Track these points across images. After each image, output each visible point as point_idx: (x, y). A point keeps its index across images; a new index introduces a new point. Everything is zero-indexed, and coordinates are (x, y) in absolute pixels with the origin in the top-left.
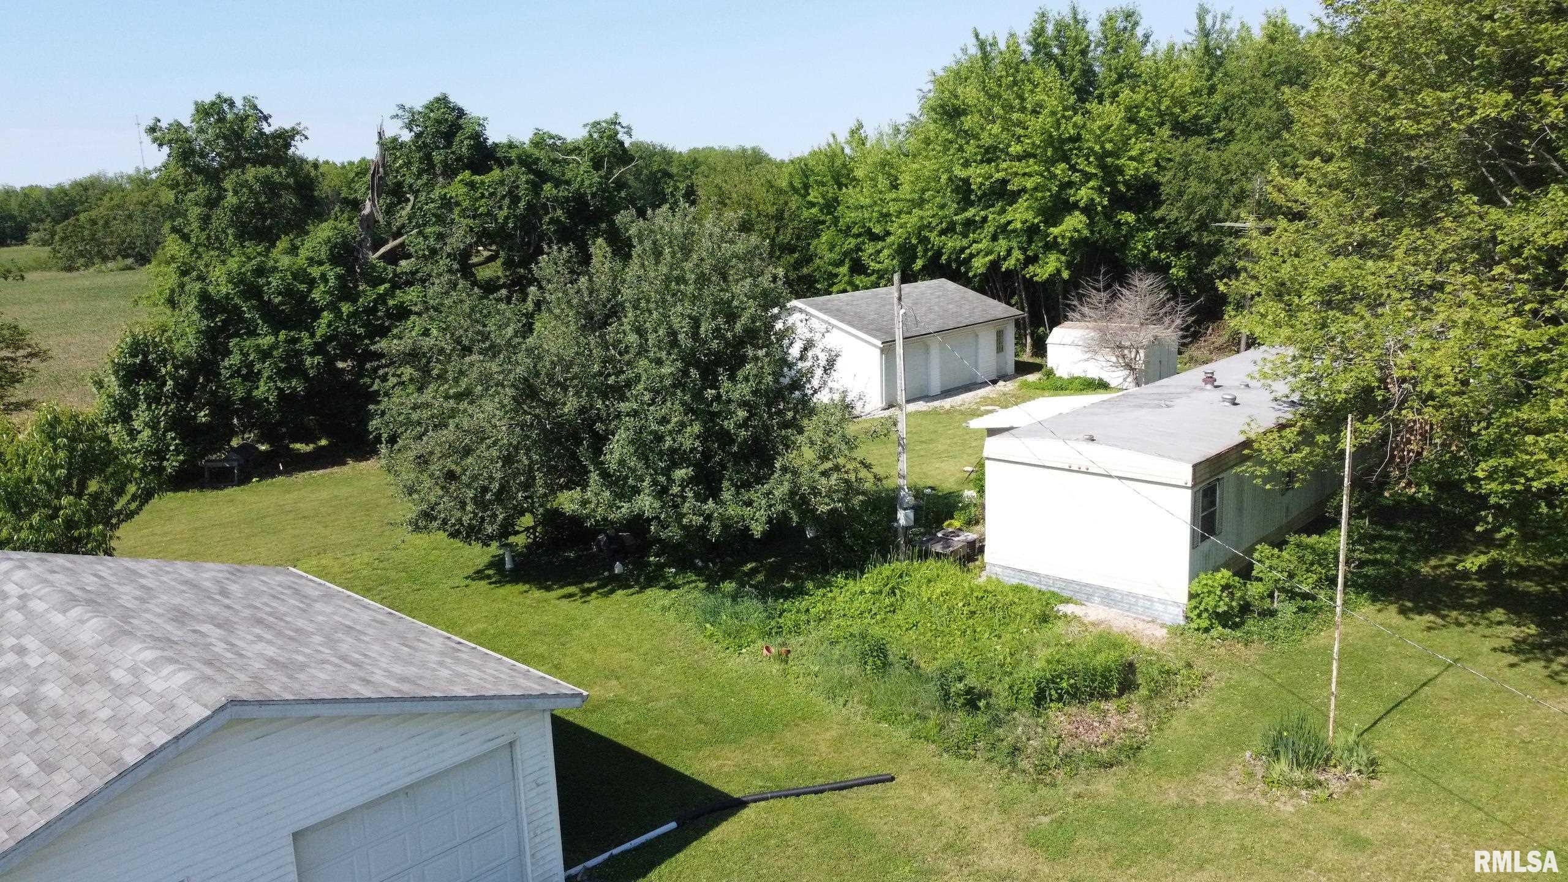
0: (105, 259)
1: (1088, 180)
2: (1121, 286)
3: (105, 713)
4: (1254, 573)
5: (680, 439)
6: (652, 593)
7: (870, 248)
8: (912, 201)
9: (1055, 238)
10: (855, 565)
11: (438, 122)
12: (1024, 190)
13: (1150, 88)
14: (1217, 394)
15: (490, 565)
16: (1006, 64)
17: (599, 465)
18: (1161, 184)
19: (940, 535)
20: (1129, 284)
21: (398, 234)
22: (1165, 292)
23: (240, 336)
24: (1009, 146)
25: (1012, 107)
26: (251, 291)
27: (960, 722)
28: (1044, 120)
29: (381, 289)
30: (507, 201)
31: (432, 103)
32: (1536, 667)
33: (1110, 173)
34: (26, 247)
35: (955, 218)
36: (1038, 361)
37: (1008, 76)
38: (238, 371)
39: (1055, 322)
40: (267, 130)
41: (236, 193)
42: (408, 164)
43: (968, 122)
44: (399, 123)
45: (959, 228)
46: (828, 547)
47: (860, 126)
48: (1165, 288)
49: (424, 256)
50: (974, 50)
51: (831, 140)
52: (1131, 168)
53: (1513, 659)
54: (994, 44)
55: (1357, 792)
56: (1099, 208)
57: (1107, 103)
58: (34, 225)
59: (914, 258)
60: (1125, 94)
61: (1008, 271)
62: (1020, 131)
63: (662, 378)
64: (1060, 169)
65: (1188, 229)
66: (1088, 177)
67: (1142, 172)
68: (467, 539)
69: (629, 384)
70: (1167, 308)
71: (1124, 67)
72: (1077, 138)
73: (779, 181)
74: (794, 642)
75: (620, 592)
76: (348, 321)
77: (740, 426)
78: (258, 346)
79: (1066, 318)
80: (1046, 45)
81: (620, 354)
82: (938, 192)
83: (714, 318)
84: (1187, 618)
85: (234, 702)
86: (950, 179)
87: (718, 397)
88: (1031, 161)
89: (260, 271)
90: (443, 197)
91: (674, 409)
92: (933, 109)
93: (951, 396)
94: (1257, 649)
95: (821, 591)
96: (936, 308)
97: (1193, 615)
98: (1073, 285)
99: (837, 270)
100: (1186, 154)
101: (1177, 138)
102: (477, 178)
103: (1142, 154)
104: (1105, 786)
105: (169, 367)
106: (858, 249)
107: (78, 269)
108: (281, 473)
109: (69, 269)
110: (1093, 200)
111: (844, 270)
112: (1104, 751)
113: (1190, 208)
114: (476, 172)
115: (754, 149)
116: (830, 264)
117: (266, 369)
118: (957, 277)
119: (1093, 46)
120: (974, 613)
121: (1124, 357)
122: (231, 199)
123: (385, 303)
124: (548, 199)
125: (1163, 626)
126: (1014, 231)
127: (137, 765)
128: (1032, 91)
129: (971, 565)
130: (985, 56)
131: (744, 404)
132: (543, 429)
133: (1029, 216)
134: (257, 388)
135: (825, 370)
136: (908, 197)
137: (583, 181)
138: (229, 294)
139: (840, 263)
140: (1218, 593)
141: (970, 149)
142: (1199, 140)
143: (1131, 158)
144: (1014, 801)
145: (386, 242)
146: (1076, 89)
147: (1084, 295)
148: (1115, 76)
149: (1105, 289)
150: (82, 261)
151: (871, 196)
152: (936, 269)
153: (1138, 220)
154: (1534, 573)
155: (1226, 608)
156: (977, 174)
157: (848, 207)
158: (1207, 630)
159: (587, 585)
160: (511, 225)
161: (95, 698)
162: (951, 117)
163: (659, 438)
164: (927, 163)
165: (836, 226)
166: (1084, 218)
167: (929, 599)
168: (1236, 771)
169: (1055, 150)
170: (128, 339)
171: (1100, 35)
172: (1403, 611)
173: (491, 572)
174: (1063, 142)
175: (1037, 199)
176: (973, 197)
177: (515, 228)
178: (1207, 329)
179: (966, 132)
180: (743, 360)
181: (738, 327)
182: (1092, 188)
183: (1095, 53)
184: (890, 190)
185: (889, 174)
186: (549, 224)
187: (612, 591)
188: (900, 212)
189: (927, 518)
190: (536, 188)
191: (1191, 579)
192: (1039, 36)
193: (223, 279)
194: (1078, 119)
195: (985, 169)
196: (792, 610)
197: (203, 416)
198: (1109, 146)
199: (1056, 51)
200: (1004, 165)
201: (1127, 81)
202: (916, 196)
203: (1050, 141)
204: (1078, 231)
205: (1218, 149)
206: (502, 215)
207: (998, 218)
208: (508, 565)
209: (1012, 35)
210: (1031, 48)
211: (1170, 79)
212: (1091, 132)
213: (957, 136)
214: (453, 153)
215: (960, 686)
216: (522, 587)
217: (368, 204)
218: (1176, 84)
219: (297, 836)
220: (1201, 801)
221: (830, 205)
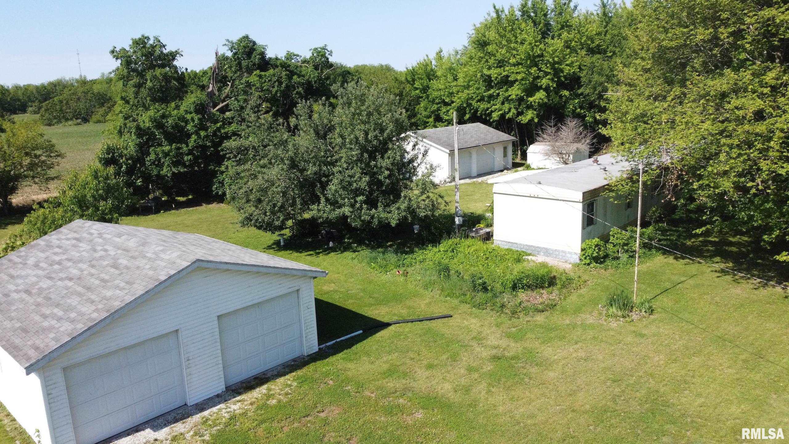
0: (67, 120)
1: (546, 76)
2: (562, 125)
3: (148, 267)
4: (610, 241)
5: (359, 184)
6: (347, 254)
7: (444, 109)
8: (464, 86)
9: (531, 102)
10: (435, 240)
11: (245, 47)
12: (516, 80)
13: (576, 32)
14: (598, 167)
15: (274, 244)
16: (509, 21)
17: (324, 195)
18: (581, 77)
19: (474, 230)
20: (565, 124)
21: (224, 101)
22: (582, 127)
23: (155, 146)
24: (510, 59)
25: (511, 41)
26: (159, 125)
27: (481, 296)
28: (526, 46)
29: (218, 125)
30: (277, 84)
31: (241, 39)
32: (729, 278)
33: (557, 72)
34: (26, 114)
35: (484, 94)
36: (523, 162)
37: (509, 26)
38: (154, 162)
39: (532, 142)
40: (165, 52)
41: (151, 81)
42: (230, 67)
43: (490, 48)
44: (226, 48)
45: (486, 99)
46: (424, 233)
47: (441, 51)
48: (582, 126)
49: (237, 110)
50: (494, 15)
51: (426, 58)
52: (567, 70)
53: (719, 274)
54: (503, 11)
55: (644, 319)
56: (552, 88)
57: (556, 39)
58: (30, 103)
59: (465, 114)
60: (565, 35)
61: (509, 119)
62: (515, 52)
63: (352, 156)
64: (533, 70)
65: (593, 98)
66: (547, 74)
67: (572, 71)
68: (265, 230)
69: (336, 161)
70: (583, 135)
71: (564, 22)
72: (542, 56)
73: (401, 78)
74: (409, 270)
75: (332, 253)
76: (203, 140)
77: (385, 178)
78: (163, 150)
79: (537, 141)
80: (527, 12)
81: (333, 148)
82: (476, 82)
83: (375, 130)
84: (580, 259)
85: (198, 260)
86: (482, 75)
87: (376, 166)
88: (520, 66)
89: (163, 116)
90: (247, 82)
91: (357, 171)
92: (474, 43)
93: (482, 177)
94: (610, 271)
95: (421, 251)
96: (475, 136)
97: (583, 258)
98: (540, 125)
99: (428, 120)
100: (592, 63)
101: (589, 55)
102: (263, 73)
103: (572, 63)
104: (540, 318)
105: (124, 159)
106: (438, 109)
107: (54, 125)
108: (173, 209)
109: (50, 125)
110: (549, 84)
111: (431, 120)
112: (540, 307)
113: (595, 89)
114: (262, 70)
115: (386, 65)
116: (425, 117)
117: (167, 161)
118: (486, 122)
119: (549, 12)
120: (488, 258)
121: (563, 158)
122: (149, 84)
123: (220, 131)
124: (295, 83)
125: (570, 263)
126: (512, 100)
127: (165, 280)
128: (520, 33)
129: (487, 242)
130: (498, 17)
131: (388, 169)
132: (299, 181)
133: (519, 92)
134: (162, 170)
135: (423, 156)
136: (462, 84)
137: (310, 75)
138: (149, 127)
139: (429, 117)
140: (593, 248)
141: (491, 61)
142: (598, 56)
143: (567, 65)
144: (501, 323)
145: (219, 104)
146: (542, 32)
147: (545, 129)
148: (560, 26)
149: (554, 126)
150: (55, 121)
151: (445, 84)
152: (475, 118)
153: (571, 95)
154: (736, 244)
155: (597, 254)
156: (494, 73)
157: (434, 90)
158: (589, 264)
159: (317, 251)
160: (278, 95)
161: (141, 262)
162: (483, 46)
163: (350, 184)
164: (471, 68)
165: (428, 99)
166: (544, 93)
167: (469, 253)
168: (595, 313)
169: (531, 61)
170: (105, 147)
171: (553, 6)
172: (676, 258)
173: (274, 246)
174: (535, 57)
175: (522, 85)
176: (493, 84)
177: (280, 97)
178: (603, 146)
179: (489, 53)
180: (386, 150)
181: (385, 135)
182: (549, 79)
183: (551, 15)
184: (453, 81)
185: (453, 74)
186: (296, 94)
187: (329, 253)
188: (458, 92)
189: (468, 224)
190: (290, 77)
191: (582, 243)
192: (524, 7)
193: (147, 120)
194: (542, 46)
195: (498, 70)
196: (408, 259)
197: (139, 182)
198: (556, 59)
199: (532, 14)
200: (507, 68)
201: (566, 29)
202: (466, 84)
203: (529, 57)
204: (542, 99)
205: (608, 60)
206: (274, 90)
207: (504, 93)
208: (282, 244)
209: (511, 7)
210: (520, 13)
211: (586, 28)
212: (548, 52)
213: (485, 55)
214: (252, 62)
215: (481, 281)
216: (288, 252)
217: (211, 86)
218: (589, 30)
219: (219, 317)
220: (579, 323)
221: (425, 89)
